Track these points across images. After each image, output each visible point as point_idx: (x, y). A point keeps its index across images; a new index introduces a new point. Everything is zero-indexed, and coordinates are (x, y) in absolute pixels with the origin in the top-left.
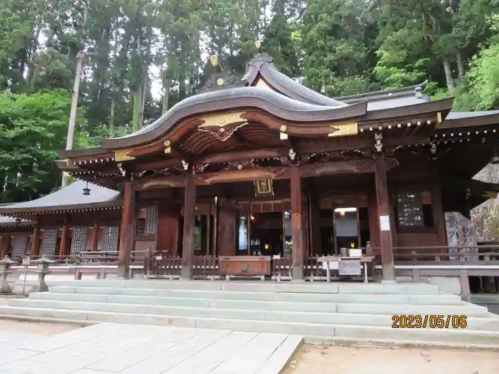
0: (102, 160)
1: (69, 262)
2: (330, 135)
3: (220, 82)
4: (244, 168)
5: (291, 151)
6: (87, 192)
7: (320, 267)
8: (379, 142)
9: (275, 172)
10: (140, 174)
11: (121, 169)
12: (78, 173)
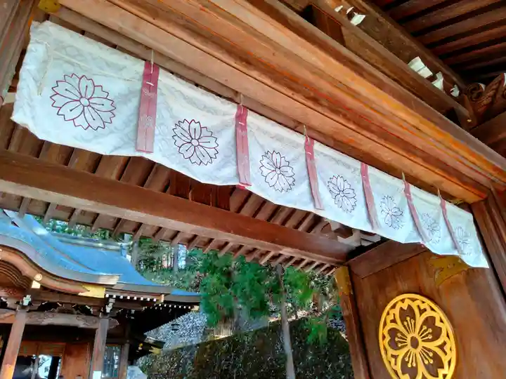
2: (80, 294)
5: (28, 297)
8: (111, 305)
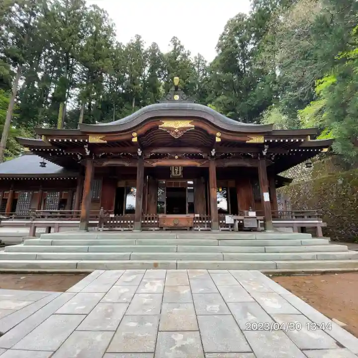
0: (76, 141)
1: (15, 218)
2: (247, 142)
3: (177, 97)
4: (179, 158)
5: (214, 150)
6: (43, 165)
7: (224, 222)
8: (266, 149)
9: (200, 162)
10: (100, 155)
11: (86, 149)
12: (38, 150)
